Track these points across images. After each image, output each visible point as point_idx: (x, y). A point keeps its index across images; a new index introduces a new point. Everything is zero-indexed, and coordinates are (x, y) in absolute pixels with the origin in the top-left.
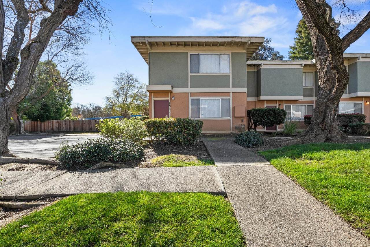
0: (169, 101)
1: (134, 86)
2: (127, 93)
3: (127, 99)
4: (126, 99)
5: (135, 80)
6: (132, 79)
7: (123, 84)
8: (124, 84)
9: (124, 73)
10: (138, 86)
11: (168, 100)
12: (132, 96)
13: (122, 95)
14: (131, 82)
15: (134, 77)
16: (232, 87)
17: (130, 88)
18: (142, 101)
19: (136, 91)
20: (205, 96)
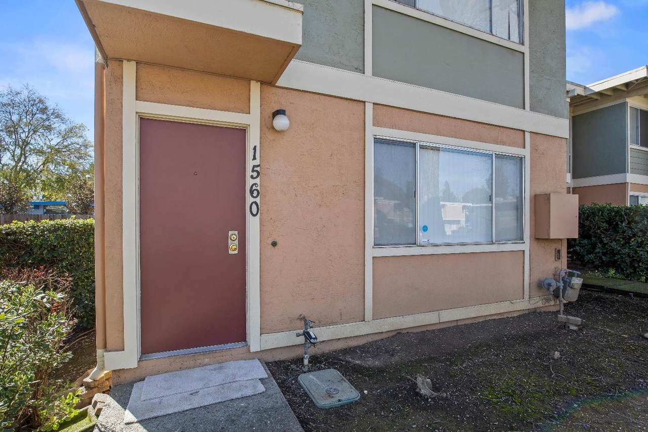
0: (253, 139)
1: (49, 128)
2: (26, 143)
3: (25, 159)
4: (23, 159)
5: (52, 114)
6: (44, 110)
7: (15, 118)
8: (20, 120)
9: (18, 90)
10: (63, 129)
11: (241, 132)
12: (40, 152)
13: (12, 148)
14: (39, 116)
15: (51, 105)
16: (533, 109)
17: (35, 132)
18: (72, 166)
19: (55, 141)
20: (438, 133)
